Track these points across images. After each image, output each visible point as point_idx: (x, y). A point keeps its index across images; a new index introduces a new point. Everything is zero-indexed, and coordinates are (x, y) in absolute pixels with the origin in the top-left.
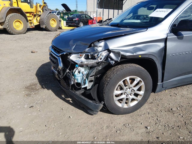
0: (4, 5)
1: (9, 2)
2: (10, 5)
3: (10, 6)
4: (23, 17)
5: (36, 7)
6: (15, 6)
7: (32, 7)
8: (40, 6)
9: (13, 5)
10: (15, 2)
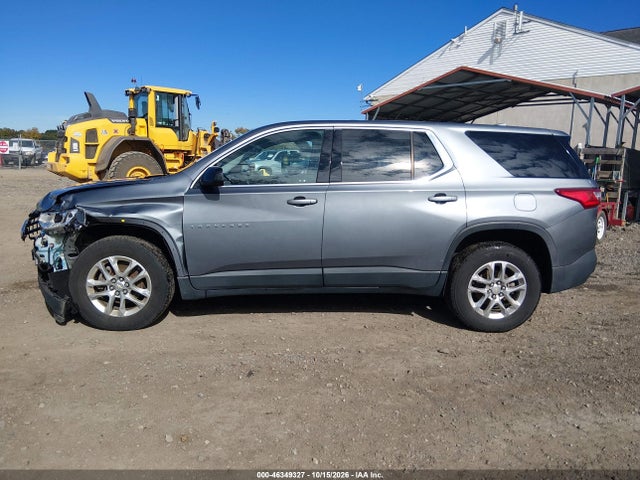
0: (116, 131)
1: (129, 126)
2: (129, 132)
3: (127, 135)
4: (155, 162)
5: (197, 139)
6: (141, 134)
7: (182, 138)
8: (206, 136)
9: (137, 133)
10: (141, 127)
